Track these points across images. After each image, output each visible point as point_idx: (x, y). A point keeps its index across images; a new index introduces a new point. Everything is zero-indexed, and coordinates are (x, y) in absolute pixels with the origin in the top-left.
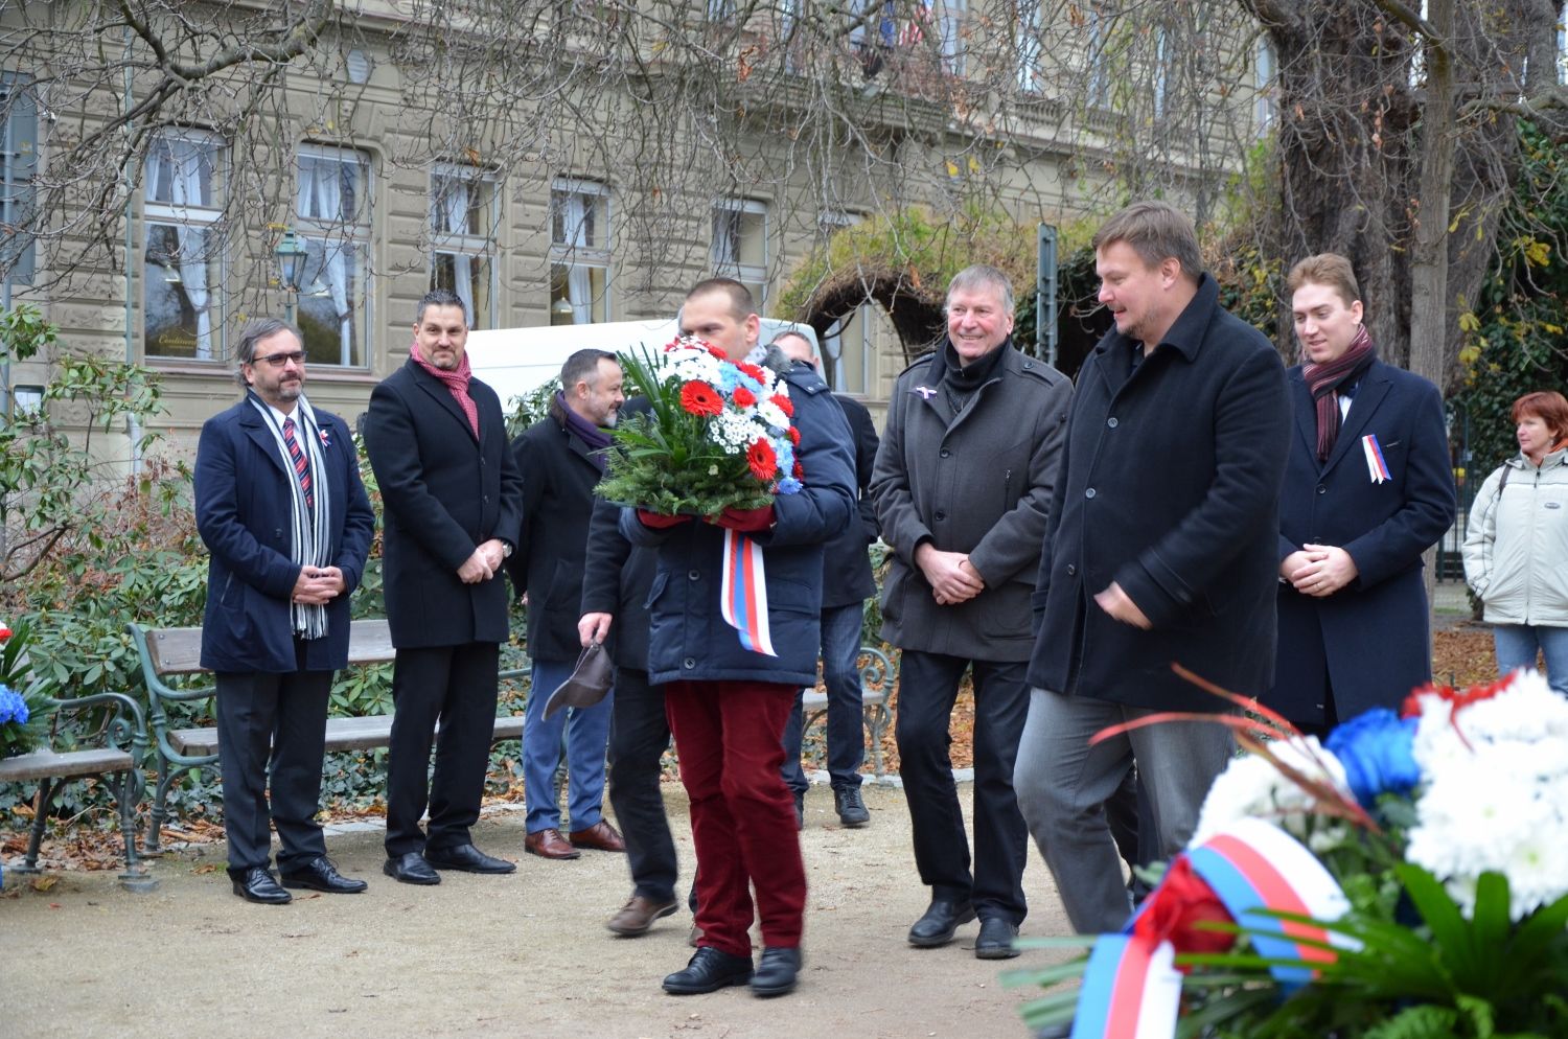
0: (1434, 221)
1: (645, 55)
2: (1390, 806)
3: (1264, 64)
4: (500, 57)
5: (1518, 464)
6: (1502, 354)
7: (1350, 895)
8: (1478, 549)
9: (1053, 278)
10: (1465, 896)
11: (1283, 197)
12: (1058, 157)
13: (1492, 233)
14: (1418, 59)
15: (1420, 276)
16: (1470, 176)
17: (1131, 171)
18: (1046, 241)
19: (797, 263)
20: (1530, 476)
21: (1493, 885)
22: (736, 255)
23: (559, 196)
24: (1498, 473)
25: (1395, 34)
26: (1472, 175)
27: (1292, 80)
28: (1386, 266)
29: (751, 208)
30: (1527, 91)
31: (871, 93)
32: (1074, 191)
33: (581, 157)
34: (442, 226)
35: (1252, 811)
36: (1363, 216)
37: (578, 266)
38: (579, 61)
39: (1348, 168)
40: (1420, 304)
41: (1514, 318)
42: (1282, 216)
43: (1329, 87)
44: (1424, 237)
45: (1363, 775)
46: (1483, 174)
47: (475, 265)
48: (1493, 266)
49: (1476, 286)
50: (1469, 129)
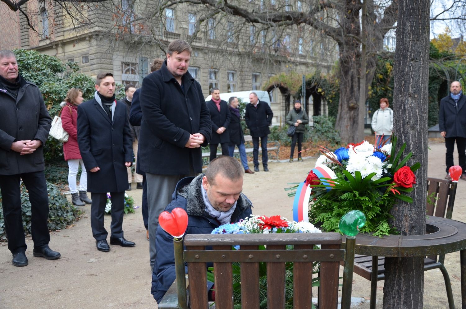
0: (364, 72)
1: (240, 50)
2: (344, 162)
3: (337, 47)
4: (218, 52)
5: (380, 110)
6: (376, 93)
7: (338, 176)
8: (374, 124)
9: (305, 83)
10: (354, 175)
11: (340, 69)
12: (306, 64)
13: (374, 74)
14: (361, 47)
15: (361, 81)
16: (369, 65)
17: (317, 66)
18: (303, 77)
19: (265, 82)
20: (382, 112)
21: (358, 173)
22: (256, 81)
23: (229, 73)
24: (377, 112)
25: (358, 42)
26: (370, 65)
27: (341, 50)
28: (356, 79)
29: (257, 74)
30: (379, 51)
31: (276, 55)
32: (308, 70)
33: (231, 66)
34: (211, 78)
35: (323, 163)
36: (353, 72)
37: (231, 84)
38: (229, 52)
39: (350, 64)
40: (361, 85)
41: (377, 87)
42: (340, 72)
43: (347, 51)
44: (362, 75)
45: (340, 157)
46: (372, 64)
47: (216, 84)
48: (374, 79)
49: (371, 82)
50: (369, 57)
